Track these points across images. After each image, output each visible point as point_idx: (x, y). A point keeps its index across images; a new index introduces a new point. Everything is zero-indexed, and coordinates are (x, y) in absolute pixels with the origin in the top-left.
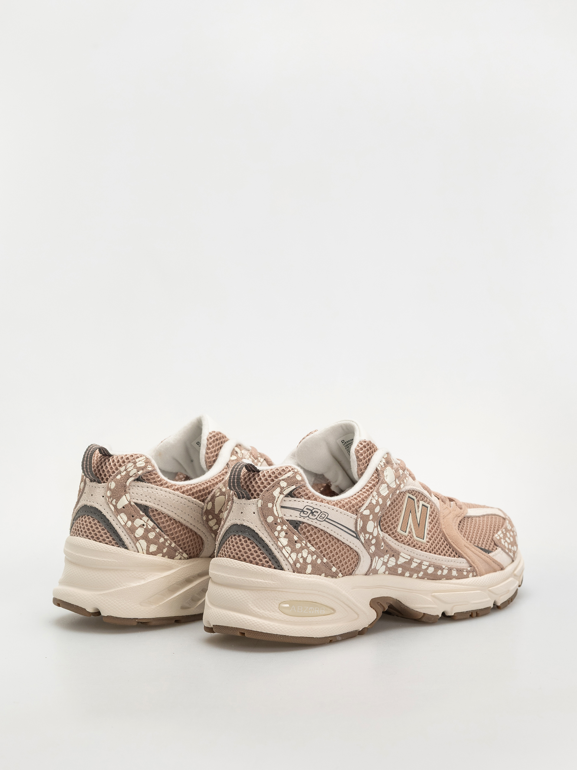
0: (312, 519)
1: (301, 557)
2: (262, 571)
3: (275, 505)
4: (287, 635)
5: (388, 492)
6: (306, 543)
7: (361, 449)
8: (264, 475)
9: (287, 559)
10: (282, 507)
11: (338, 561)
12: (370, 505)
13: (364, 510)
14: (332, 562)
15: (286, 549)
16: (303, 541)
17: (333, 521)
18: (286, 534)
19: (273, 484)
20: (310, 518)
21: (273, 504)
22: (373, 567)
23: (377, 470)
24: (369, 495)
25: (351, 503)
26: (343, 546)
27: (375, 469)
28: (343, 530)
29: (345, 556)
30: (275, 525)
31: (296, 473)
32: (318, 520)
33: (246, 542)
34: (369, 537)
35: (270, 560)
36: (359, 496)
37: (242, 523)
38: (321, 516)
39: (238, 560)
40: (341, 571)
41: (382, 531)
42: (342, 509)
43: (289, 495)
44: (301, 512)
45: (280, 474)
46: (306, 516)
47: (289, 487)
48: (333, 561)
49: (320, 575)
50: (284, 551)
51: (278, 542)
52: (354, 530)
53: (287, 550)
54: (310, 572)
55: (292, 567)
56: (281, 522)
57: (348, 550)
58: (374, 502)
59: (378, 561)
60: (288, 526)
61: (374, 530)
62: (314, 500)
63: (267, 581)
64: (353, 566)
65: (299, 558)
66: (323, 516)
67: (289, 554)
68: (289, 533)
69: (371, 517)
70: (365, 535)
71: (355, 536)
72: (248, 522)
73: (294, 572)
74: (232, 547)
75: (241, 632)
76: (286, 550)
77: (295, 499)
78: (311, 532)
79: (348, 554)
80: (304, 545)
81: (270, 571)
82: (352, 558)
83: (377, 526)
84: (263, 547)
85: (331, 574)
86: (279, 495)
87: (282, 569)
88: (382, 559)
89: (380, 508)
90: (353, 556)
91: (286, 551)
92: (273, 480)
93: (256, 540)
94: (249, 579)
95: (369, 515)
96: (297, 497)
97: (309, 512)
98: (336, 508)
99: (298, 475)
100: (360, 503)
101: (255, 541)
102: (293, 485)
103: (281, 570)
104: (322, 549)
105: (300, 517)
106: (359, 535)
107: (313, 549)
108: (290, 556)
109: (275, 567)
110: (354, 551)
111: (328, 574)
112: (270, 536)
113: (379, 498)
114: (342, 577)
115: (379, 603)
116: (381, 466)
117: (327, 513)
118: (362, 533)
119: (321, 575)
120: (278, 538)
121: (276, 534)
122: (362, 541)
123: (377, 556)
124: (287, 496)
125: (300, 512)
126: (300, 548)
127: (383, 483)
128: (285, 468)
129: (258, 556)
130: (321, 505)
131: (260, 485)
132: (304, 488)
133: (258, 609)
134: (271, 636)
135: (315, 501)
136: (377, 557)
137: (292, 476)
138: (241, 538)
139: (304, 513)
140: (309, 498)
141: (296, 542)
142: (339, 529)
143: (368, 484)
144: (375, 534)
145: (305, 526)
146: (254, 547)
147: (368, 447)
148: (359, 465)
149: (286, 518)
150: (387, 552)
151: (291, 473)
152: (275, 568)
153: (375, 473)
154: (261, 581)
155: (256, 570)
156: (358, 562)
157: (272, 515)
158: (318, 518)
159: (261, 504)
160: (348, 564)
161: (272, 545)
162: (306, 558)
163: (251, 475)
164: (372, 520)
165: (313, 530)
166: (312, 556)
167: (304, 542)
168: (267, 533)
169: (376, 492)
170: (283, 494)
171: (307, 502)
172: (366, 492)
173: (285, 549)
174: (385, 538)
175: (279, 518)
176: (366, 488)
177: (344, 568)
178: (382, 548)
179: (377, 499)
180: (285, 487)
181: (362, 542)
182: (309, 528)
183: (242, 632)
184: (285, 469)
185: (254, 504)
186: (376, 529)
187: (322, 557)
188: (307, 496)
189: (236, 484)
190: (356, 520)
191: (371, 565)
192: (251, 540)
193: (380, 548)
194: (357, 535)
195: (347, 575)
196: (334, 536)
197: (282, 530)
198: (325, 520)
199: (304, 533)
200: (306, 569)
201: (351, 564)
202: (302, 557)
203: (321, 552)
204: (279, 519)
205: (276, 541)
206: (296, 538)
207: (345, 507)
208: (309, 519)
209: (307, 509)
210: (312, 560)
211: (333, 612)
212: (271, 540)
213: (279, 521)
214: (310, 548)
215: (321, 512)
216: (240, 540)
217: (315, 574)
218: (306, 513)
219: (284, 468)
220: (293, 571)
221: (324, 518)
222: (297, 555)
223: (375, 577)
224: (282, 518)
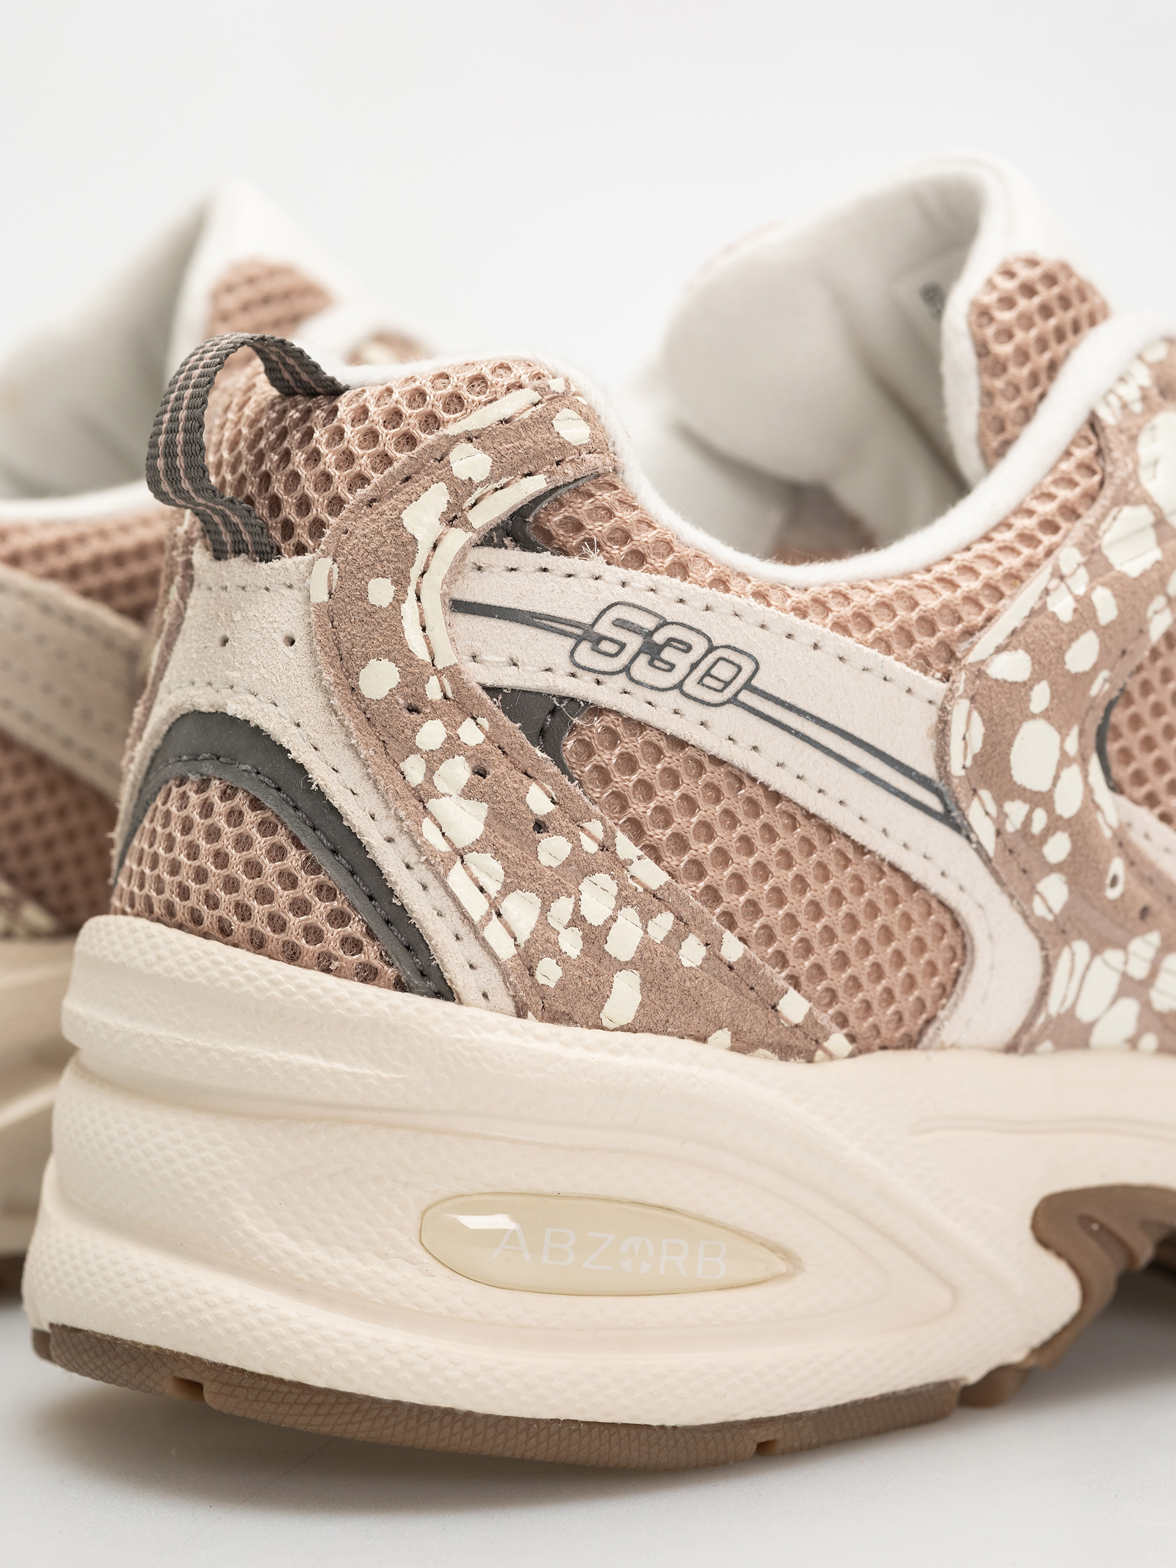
0: (652, 688)
1: (572, 923)
2: (313, 997)
3: (411, 590)
4: (463, 1404)
5: (1156, 554)
6: (610, 834)
7: (1007, 302)
8: (363, 413)
9: (476, 930)
10: (459, 606)
11: (825, 955)
12: (1035, 621)
13: (999, 650)
14: (781, 959)
15: (473, 868)
16: (586, 825)
17: (791, 708)
18: (481, 772)
19: (405, 464)
20: (638, 683)
21: (401, 581)
22: (1054, 1005)
23: (1093, 423)
24: (1031, 565)
25: (916, 604)
26: (860, 867)
27: (1081, 417)
28: (853, 766)
29: (870, 930)
30: (406, 714)
31: (557, 397)
32: (688, 696)
33: (234, 818)
34: (1028, 820)
35: (369, 933)
36: (968, 570)
37: (221, 702)
38: (708, 673)
39: (191, 932)
40: (842, 1021)
41: (1115, 787)
42: (850, 636)
43: (508, 535)
44: (579, 640)
45: (455, 402)
46: (609, 669)
47: (504, 481)
48: (790, 956)
49: (697, 1039)
50: (457, 878)
51: (419, 824)
52: (928, 769)
53: (477, 873)
54: (627, 1017)
55: (505, 975)
56: (445, 697)
57: (890, 890)
58: (1063, 607)
59: (1088, 967)
60: (495, 725)
61: (1056, 778)
62: (671, 572)
63: (341, 1067)
64: (927, 989)
65: (560, 928)
66: (724, 671)
67: (488, 897)
68: (499, 767)
69: (1040, 697)
70: (1000, 806)
71: (938, 807)
72: (251, 698)
73: (521, 1012)
74: (183, 858)
75: (178, 1374)
76: (471, 876)
77: (545, 558)
78: (647, 770)
79: (890, 917)
80: (591, 847)
81: (363, 1003)
82: (920, 946)
83: (1084, 760)
84: (334, 852)
85: (778, 1032)
86: (439, 528)
87: (444, 990)
88: (1114, 956)
89: (1104, 651)
90: (923, 929)
91: (475, 881)
92: (409, 440)
93: (296, 808)
94: (240, 1048)
95: (1027, 686)
96: (563, 551)
97: (634, 642)
98: (814, 627)
99: (565, 412)
100: (973, 609)
101: (287, 813)
102: (530, 474)
103: (438, 995)
104: (718, 876)
105: (573, 675)
106: (963, 805)
107: (651, 875)
108: (499, 915)
109: (398, 978)
110: (934, 904)
111: (752, 1037)
112: (375, 781)
113: (1092, 589)
114: (852, 1055)
115: (1090, 1220)
116: (1124, 406)
117: (750, 656)
118: (985, 794)
119: (704, 1040)
120: (422, 796)
121: (414, 769)
122: (979, 843)
123: (1081, 936)
124: (491, 539)
125: (570, 643)
126: (567, 863)
127: (1123, 499)
128: (494, 371)
129: (301, 907)
130: (711, 601)
131: (333, 471)
132: (606, 497)
133: (293, 1236)
134: (358, 1410)
135: (677, 581)
136: (1081, 948)
137: (526, 415)
138: (214, 792)
139: (595, 649)
140: (638, 559)
141: (540, 826)
142: (831, 762)
143: (1034, 505)
144: (1068, 804)
145: (607, 729)
146: (278, 853)
147: (1045, 294)
148: (988, 395)
149: (477, 675)
150: (1150, 919)
151: (528, 395)
152: (400, 985)
153: (1079, 440)
154: (307, 1060)
155: (283, 992)
156: (958, 973)
157: (388, 655)
158: (690, 686)
159: (330, 586)
160: (895, 979)
161: (390, 840)
162: (606, 928)
163: (294, 414)
164: (1046, 715)
165: (658, 760)
166: (646, 917)
167: (596, 827)
168: (358, 765)
169: (1080, 546)
170: (467, 525)
171: (624, 584)
172: (1019, 546)
173: (466, 868)
174: (1135, 836)
175: (439, 673)
176: (1023, 523)
177: (867, 1006)
178: (1113, 894)
179: (1080, 591)
180: (482, 484)
181: (980, 850)
182: (632, 744)
183: (189, 1376)
184: (490, 377)
185: (290, 587)
186: (1073, 774)
187: (714, 931)
188: (625, 543)
189: (180, 462)
190: (943, 709)
191: (1044, 992)
192: (262, 808)
193: (1101, 889)
194: (952, 806)
195: (884, 1048)
196: (800, 801)
197: (452, 747)
198: (734, 700)
199: (603, 775)
200: (600, 995)
201: (911, 982)
202: (577, 920)
203: (712, 895)
204: (434, 680)
205: (408, 816)
206: (538, 801)
207: (871, 626)
208: (630, 687)
209: (620, 623)
210: (646, 945)
211: (782, 1267)
212: (380, 811)
213: (433, 690)
214: (635, 869)
215: (712, 649)
216: (207, 809)
217: (664, 1032)
218: (612, 648)
219: (486, 372)
220: (517, 1007)
221: (727, 684)
222: (545, 909)
223: (1073, 1062)
224: (453, 673)
